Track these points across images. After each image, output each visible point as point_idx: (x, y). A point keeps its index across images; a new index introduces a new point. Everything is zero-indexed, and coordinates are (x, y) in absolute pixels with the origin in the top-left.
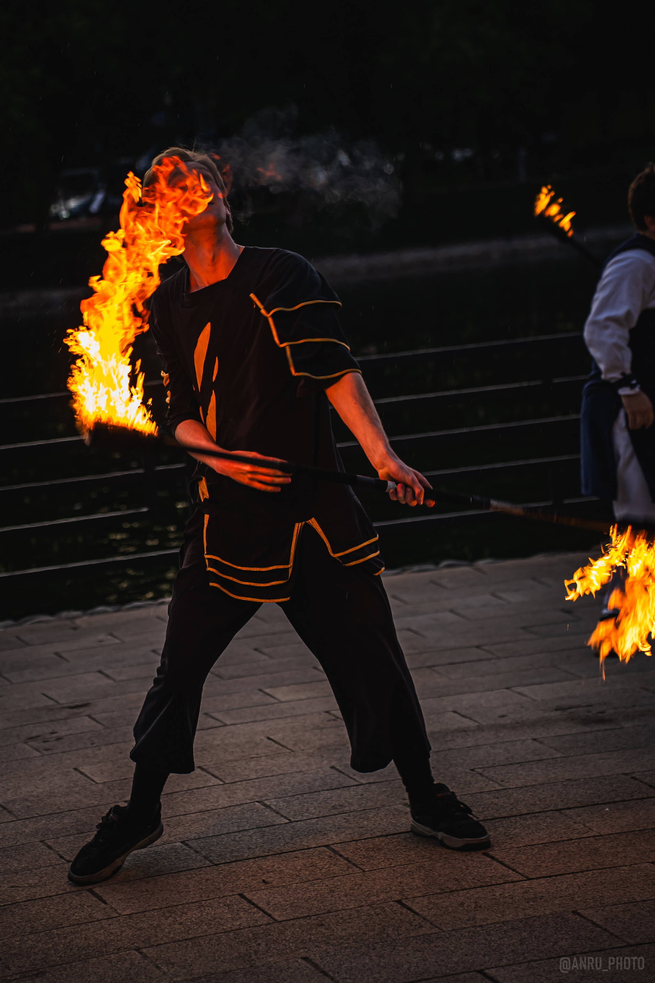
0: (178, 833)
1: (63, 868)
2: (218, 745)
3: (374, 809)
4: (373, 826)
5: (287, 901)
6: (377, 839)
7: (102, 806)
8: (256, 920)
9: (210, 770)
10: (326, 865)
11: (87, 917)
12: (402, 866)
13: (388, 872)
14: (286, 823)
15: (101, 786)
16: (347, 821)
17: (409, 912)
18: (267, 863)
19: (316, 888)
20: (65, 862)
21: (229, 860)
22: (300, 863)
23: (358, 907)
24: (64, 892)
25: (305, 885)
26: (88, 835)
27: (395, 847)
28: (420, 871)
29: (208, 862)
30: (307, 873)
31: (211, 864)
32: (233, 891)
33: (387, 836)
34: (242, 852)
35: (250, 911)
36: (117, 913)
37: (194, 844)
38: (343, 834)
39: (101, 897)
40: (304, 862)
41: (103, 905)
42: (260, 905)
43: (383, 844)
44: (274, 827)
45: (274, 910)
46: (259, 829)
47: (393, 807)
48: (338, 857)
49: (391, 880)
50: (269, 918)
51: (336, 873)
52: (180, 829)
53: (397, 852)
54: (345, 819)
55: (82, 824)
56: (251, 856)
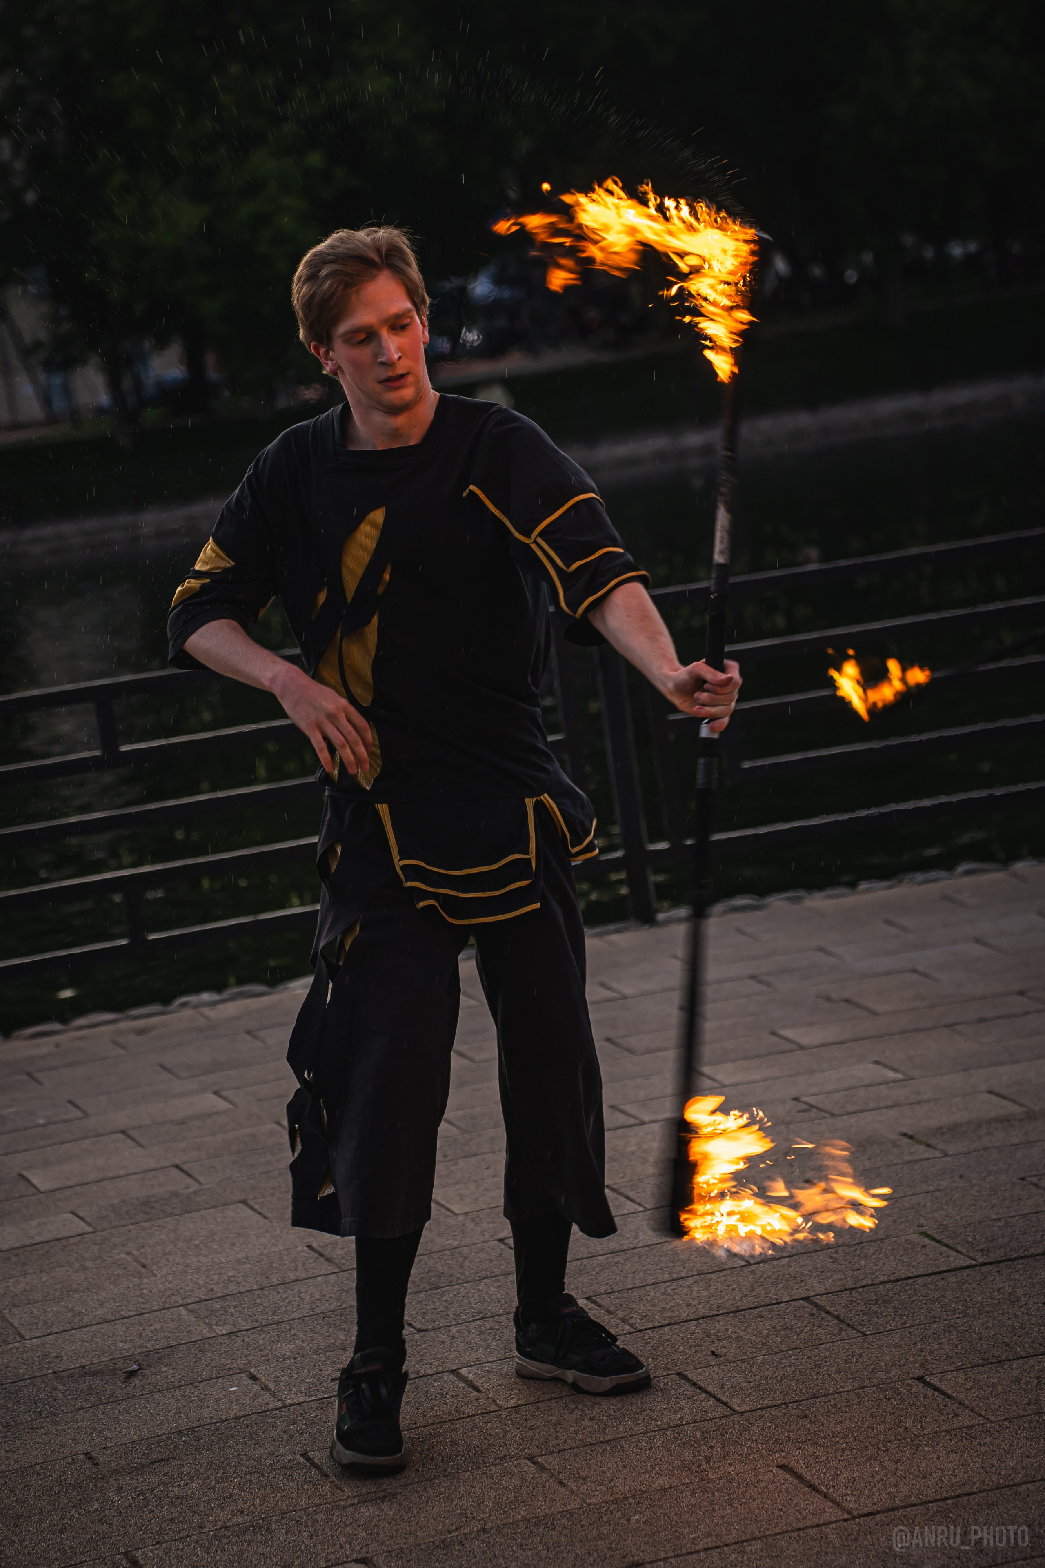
0: (580, 1285)
1: (412, 1340)
2: (633, 1153)
3: (875, 1241)
4: (875, 1268)
5: (750, 1382)
6: (881, 1286)
7: (465, 1248)
8: (705, 1411)
9: (623, 1190)
10: (806, 1326)
11: (453, 1412)
12: (923, 1326)
13: (902, 1335)
14: (742, 1267)
15: (461, 1218)
16: (835, 1261)
17: (936, 1394)
18: (717, 1327)
19: (793, 1361)
20: (415, 1332)
21: (659, 1323)
22: (767, 1325)
23: (859, 1388)
24: (416, 1376)
25: (777, 1358)
26: (447, 1291)
27: (910, 1298)
28: (950, 1332)
29: (627, 1327)
30: (779, 1339)
31: (632, 1330)
32: (668, 1369)
33: (897, 1281)
34: (678, 1310)
35: (695, 1398)
36: (496, 1404)
37: (605, 1301)
38: (830, 1280)
39: (471, 1381)
40: (772, 1323)
41: (475, 1394)
42: (710, 1389)
43: (891, 1294)
44: (724, 1273)
45: (732, 1397)
46: (702, 1276)
47: (903, 1239)
48: (824, 1315)
49: (907, 1348)
50: (725, 1407)
51: (821, 1339)
52: (584, 1279)
53: (913, 1305)
54: (831, 1258)
55: (436, 1276)
56: (692, 1317)
